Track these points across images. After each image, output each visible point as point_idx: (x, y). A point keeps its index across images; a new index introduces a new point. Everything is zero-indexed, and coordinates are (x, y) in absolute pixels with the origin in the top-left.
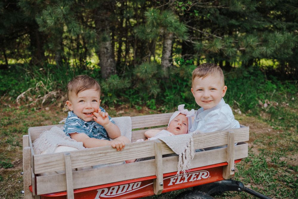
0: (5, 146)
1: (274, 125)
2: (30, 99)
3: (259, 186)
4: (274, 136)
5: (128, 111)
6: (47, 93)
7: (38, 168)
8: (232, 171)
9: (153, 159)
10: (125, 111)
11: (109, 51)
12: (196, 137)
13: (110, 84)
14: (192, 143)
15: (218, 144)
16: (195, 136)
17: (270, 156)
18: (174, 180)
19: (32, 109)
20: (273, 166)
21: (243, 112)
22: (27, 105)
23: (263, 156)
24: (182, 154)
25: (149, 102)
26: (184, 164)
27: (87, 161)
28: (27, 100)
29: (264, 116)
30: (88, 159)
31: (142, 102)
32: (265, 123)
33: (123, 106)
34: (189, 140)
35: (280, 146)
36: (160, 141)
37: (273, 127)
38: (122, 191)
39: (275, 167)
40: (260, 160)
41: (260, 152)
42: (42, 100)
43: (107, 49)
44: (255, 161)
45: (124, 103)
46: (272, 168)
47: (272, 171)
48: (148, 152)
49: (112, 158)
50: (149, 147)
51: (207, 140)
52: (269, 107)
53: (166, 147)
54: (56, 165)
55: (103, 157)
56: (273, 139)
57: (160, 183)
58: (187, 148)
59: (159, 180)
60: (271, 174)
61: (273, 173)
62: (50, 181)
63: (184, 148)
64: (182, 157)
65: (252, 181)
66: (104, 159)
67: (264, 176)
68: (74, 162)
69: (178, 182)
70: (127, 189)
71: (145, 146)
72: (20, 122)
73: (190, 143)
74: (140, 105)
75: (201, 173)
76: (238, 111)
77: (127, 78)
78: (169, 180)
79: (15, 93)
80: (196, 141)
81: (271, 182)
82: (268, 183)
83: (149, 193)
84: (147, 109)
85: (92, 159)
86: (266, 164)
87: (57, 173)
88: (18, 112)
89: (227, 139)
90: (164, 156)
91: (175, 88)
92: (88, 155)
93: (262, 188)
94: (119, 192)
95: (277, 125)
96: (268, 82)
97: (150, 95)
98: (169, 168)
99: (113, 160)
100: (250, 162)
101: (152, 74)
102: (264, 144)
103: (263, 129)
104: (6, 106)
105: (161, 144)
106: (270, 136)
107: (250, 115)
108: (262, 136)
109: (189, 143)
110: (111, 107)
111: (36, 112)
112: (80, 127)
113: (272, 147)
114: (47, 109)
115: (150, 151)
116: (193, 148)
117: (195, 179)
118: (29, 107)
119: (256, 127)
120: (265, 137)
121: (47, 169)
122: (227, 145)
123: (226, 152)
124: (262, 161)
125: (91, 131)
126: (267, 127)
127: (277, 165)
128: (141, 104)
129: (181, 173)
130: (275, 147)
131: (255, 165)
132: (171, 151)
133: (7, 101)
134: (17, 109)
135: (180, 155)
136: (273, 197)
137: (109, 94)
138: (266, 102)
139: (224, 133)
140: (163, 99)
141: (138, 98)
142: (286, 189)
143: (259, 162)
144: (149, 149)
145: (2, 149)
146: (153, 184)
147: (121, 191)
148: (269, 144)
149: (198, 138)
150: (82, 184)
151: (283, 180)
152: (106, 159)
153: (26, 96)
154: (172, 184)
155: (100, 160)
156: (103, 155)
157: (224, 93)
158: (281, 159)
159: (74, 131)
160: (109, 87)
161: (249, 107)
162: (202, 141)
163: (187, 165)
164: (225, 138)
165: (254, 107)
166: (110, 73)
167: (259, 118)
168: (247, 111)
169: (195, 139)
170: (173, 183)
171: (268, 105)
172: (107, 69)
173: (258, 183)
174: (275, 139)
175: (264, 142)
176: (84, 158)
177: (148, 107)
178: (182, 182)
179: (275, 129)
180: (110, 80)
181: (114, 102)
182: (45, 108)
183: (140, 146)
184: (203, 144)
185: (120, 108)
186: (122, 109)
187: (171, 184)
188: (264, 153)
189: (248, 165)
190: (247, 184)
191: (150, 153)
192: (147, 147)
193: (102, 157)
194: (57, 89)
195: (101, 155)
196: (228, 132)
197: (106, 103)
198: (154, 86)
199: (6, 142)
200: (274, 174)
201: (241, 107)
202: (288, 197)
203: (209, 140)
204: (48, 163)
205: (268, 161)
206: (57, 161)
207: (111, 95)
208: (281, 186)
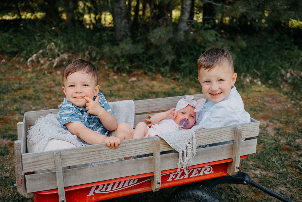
0: (13, 114)
1: (295, 99)
2: (42, 62)
3: (269, 172)
4: (294, 113)
5: (140, 78)
6: (58, 55)
7: (26, 167)
8: (237, 168)
9: (151, 156)
10: (137, 78)
11: (123, 11)
12: (200, 133)
13: (122, 49)
14: (194, 140)
15: (224, 140)
16: (197, 132)
17: (285, 137)
18: (174, 175)
19: (43, 72)
20: (287, 149)
21: (263, 83)
22: (39, 68)
23: (278, 137)
24: (183, 151)
25: (162, 69)
26: (185, 162)
27: (79, 159)
28: (38, 62)
29: (286, 88)
30: (80, 157)
31: (156, 69)
32: (286, 97)
33: (135, 72)
34: (191, 137)
35: (299, 125)
36: (158, 138)
37: (293, 102)
38: (118, 186)
39: (289, 150)
40: (273, 141)
41: (276, 132)
42: (53, 63)
43: (121, 9)
44: (269, 142)
45: (137, 69)
46: (286, 152)
47: (285, 155)
48: (146, 149)
49: (106, 156)
50: (147, 144)
51: (211, 136)
52: (292, 78)
53: (165, 144)
54: (46, 163)
55: (97, 155)
56: (292, 117)
57: (157, 181)
58: (188, 145)
59: (156, 178)
60: (283, 158)
61: (286, 157)
62: (40, 180)
63: (185, 145)
64: (183, 154)
65: (262, 166)
66: (97, 157)
67: (275, 161)
68: (65, 160)
69: (178, 178)
70: (123, 185)
71: (143, 143)
72: (30, 87)
73: (192, 139)
74: (153, 73)
75: (203, 169)
76: (258, 81)
77: (141, 44)
78: (168, 176)
79: (27, 54)
80: (199, 137)
81: (283, 168)
82: (279, 169)
83: (146, 189)
84: (161, 77)
85: (84, 157)
86: (280, 147)
87: (50, 171)
88: (29, 76)
89: (234, 135)
90: (162, 153)
91: (192, 54)
92: (80, 153)
93: (272, 175)
94: (115, 188)
95: (298, 100)
96: (294, 47)
97: (164, 61)
98: (168, 164)
99: (107, 157)
100: (263, 144)
101: (167, 40)
102: (281, 123)
103: (283, 104)
104: (17, 69)
105: (160, 141)
106: (288, 113)
107: (270, 86)
108: (280, 113)
109: (190, 139)
110: (124, 73)
111: (47, 76)
112: (75, 115)
113: (289, 127)
114: (59, 72)
115: (148, 148)
116: (195, 145)
117: (197, 175)
118: (41, 70)
119: (275, 101)
120: (283, 114)
121: (37, 167)
122: (233, 141)
123: (232, 148)
124: (276, 142)
125: (86, 120)
126: (286, 102)
127: (291, 148)
128: (154, 71)
129: (181, 170)
130: (292, 127)
131: (268, 147)
132: (171, 148)
133: (19, 62)
134: (28, 72)
135: (181, 153)
136: (283, 186)
137: (121, 59)
138: (289, 71)
139: (231, 128)
140: (178, 65)
141: (151, 64)
142: (297, 177)
143: (273, 144)
144: (146, 146)
145: (10, 118)
146: (151, 180)
147: (117, 188)
148: (286, 123)
149: (201, 134)
150: (74, 182)
151: (295, 166)
152: (100, 157)
153: (37, 57)
154: (172, 180)
155: (93, 158)
156: (97, 152)
157: (234, 80)
158: (297, 141)
159: (69, 121)
160: (121, 53)
161: (270, 77)
162: (206, 137)
163: (188, 162)
164: (232, 133)
165: (275, 78)
166: (124, 36)
167: (280, 90)
168: (267, 81)
169: (198, 135)
170: (172, 178)
171: (292, 75)
172: (121, 31)
173: (268, 169)
174: (294, 117)
175: (280, 120)
176: (76, 156)
177: (162, 74)
178: (182, 177)
179: (296, 105)
180: (123, 45)
181: (126, 68)
182: (56, 71)
183: (137, 143)
184: (206, 141)
185: (132, 74)
186: (134, 76)
187: (170, 179)
188: (280, 133)
189: (261, 147)
190: (257, 170)
191: (148, 150)
192: (145, 144)
193: (95, 155)
194: (68, 52)
195: (94, 153)
196: (235, 128)
197: (118, 69)
198: (169, 53)
199: (15, 110)
200: (287, 159)
201: (261, 76)
202: (299, 187)
203: (214, 136)
204: (37, 162)
205: (283, 143)
206: (46, 159)
207: (123, 60)
208: (293, 174)
